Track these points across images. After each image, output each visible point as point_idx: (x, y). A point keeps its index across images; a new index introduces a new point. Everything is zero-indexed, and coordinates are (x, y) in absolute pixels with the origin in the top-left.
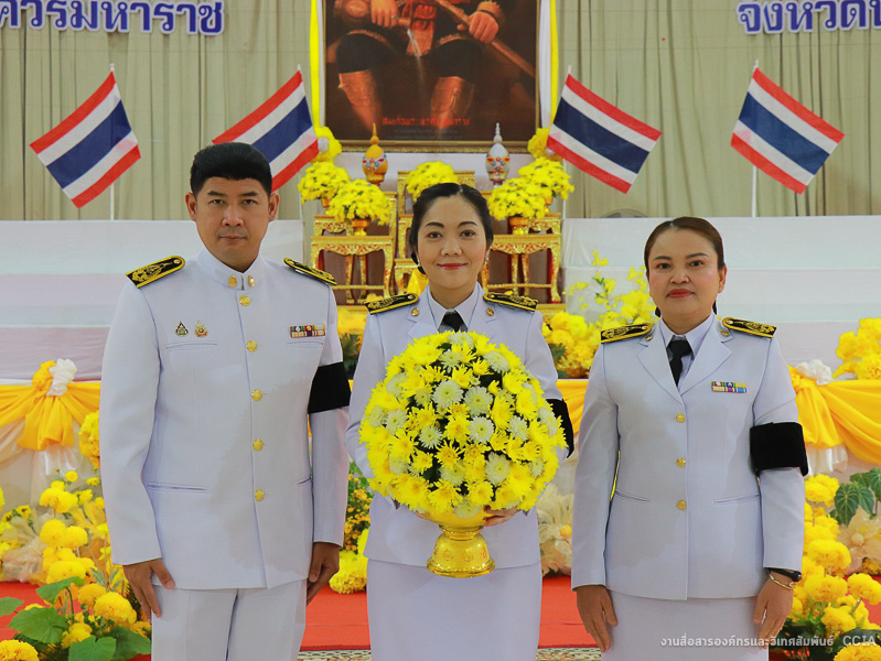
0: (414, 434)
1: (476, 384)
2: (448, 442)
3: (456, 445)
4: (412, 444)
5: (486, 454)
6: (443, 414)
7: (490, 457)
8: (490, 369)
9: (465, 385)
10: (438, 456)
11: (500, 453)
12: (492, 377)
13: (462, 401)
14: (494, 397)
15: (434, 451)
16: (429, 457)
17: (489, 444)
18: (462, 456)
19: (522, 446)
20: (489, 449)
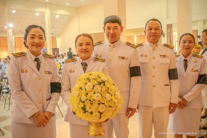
0: (80, 97)
1: (97, 84)
2: (88, 100)
3: (90, 100)
4: (79, 100)
5: (99, 104)
6: (87, 92)
7: (100, 104)
8: (102, 81)
9: (94, 84)
10: (85, 103)
11: (103, 104)
12: (102, 83)
13: (93, 89)
14: (102, 88)
15: (84, 102)
16: (83, 104)
17: (99, 101)
18: (92, 104)
19: (109, 102)
20: (99, 102)
